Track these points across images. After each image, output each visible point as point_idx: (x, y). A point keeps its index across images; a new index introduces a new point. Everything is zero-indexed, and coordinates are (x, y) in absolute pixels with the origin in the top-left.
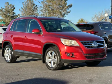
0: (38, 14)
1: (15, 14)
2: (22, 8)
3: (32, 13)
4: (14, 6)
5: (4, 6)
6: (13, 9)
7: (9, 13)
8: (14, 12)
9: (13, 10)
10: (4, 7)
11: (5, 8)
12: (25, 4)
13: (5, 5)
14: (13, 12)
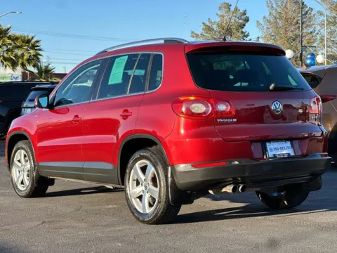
0: (315, 34)
1: (247, 36)
2: (264, 17)
3: (297, 32)
4: (245, 14)
5: (217, 14)
6: (241, 21)
7: (231, 35)
8: (244, 30)
9: (242, 26)
10: (217, 17)
11: (218, 20)
12: (275, 6)
13: (220, 14)
14: (242, 32)
